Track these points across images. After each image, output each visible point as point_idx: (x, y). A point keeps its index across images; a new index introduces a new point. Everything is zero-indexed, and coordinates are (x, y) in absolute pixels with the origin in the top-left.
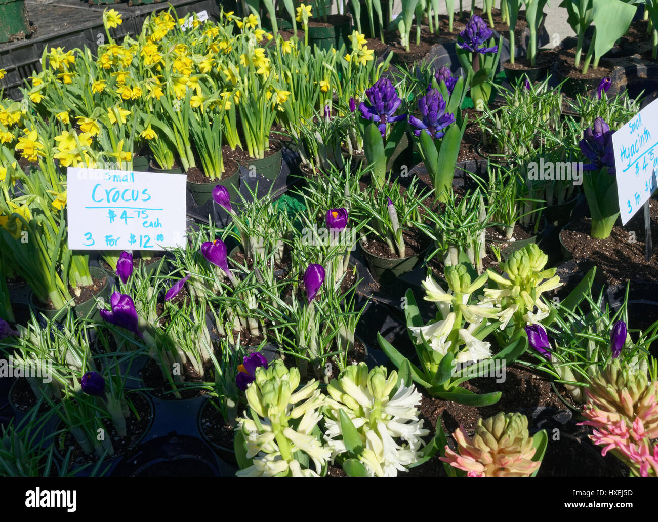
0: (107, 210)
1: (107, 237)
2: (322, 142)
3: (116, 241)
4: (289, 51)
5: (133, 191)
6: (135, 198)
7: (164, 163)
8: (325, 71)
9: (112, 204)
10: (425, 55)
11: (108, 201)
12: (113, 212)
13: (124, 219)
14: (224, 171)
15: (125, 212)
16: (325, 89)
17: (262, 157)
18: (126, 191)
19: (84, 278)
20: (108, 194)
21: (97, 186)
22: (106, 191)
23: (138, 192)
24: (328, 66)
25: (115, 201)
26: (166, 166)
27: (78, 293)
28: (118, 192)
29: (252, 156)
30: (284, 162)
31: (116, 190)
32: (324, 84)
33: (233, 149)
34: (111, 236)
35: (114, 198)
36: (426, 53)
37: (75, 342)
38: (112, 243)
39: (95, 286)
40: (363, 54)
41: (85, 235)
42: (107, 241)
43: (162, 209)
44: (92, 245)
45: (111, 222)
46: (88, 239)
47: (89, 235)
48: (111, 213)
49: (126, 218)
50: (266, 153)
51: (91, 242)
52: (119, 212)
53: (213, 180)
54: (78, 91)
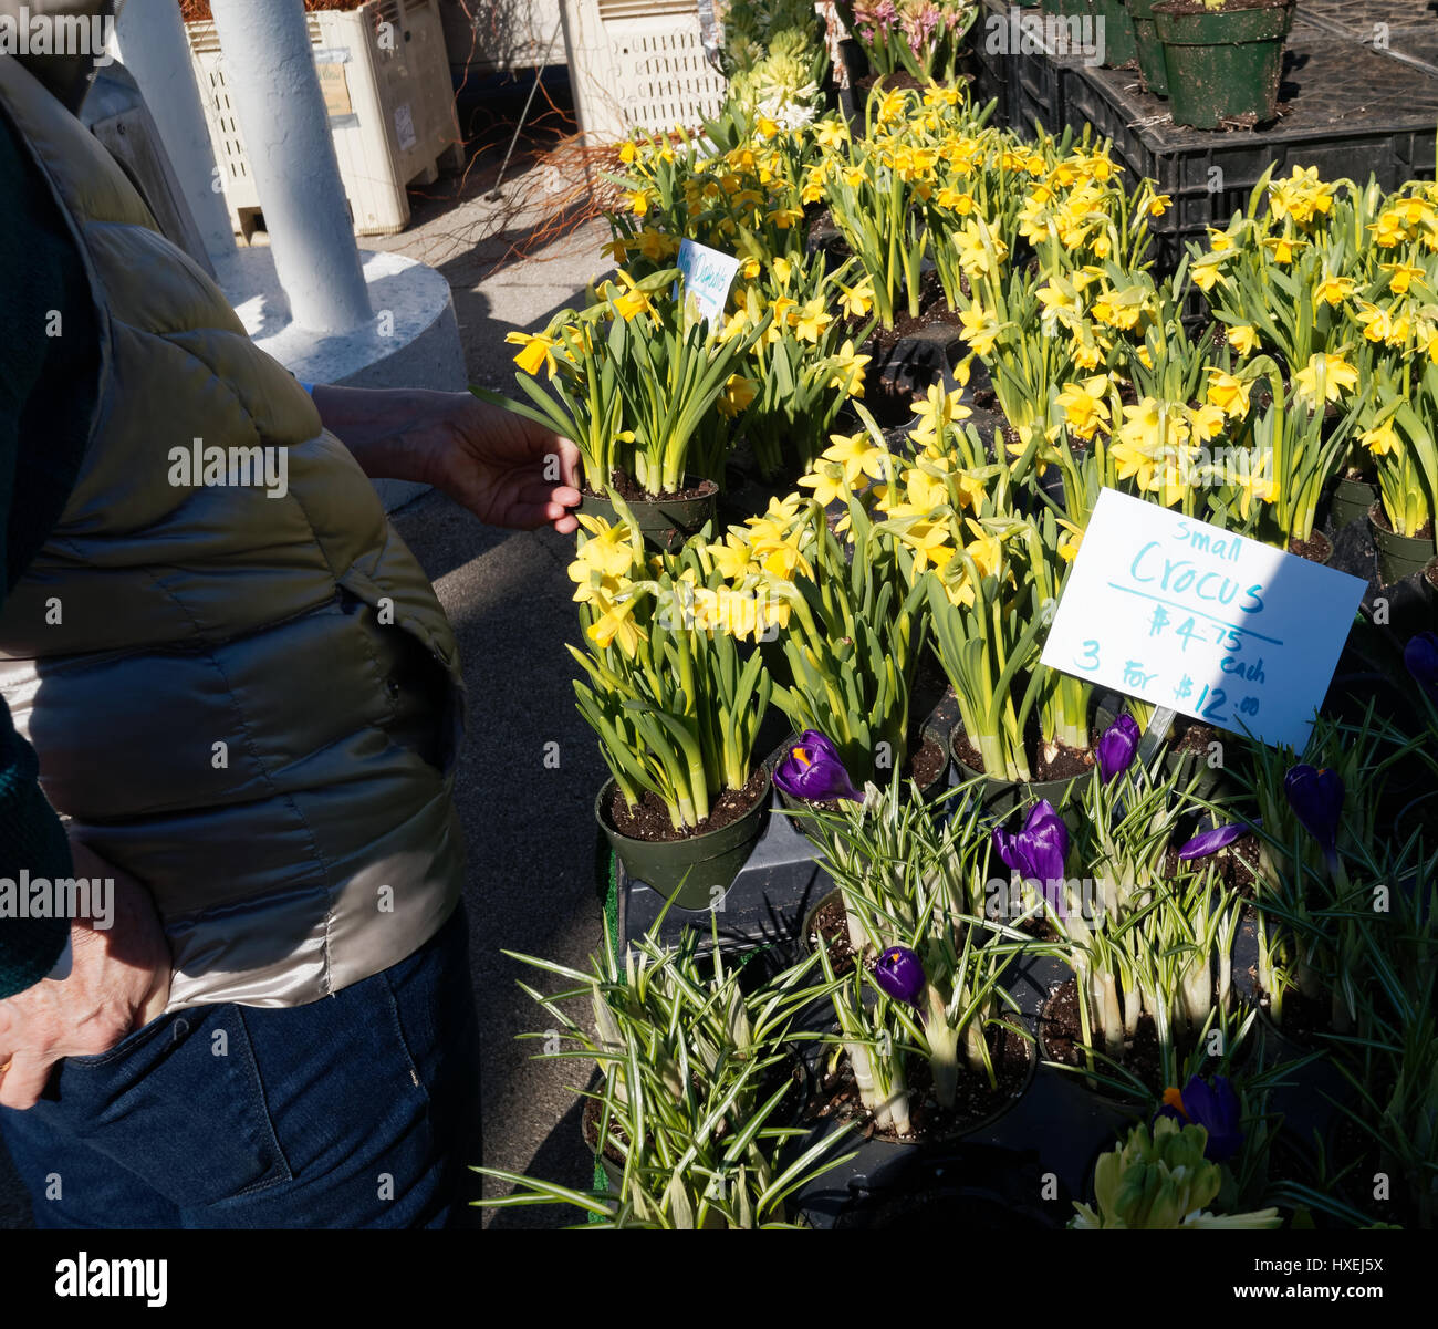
0: (1154, 605)
1: (1131, 664)
3: (1146, 679)
5: (1228, 580)
6: (1227, 595)
7: (1400, 518)
9: (1170, 595)
11: (1164, 586)
12: (1165, 612)
13: (1183, 637)
15: (1191, 622)
18: (1211, 575)
19: (1072, 728)
20: (1169, 570)
21: (1149, 546)
22: (1168, 562)
23: (1237, 585)
25: (1177, 589)
26: (1401, 525)
27: (1050, 755)
28: (1191, 573)
31: (1190, 567)
34: (1141, 665)
35: (1178, 582)
37: (955, 865)
38: (1135, 681)
39: (1089, 755)
41: (1086, 644)
42: (1127, 672)
43: (1280, 643)
44: (1093, 669)
45: (1151, 634)
46: (1087, 654)
47: (1092, 648)
48: (1160, 613)
49: (1188, 635)
51: (1091, 662)
52: (1177, 618)
54: (1292, 286)
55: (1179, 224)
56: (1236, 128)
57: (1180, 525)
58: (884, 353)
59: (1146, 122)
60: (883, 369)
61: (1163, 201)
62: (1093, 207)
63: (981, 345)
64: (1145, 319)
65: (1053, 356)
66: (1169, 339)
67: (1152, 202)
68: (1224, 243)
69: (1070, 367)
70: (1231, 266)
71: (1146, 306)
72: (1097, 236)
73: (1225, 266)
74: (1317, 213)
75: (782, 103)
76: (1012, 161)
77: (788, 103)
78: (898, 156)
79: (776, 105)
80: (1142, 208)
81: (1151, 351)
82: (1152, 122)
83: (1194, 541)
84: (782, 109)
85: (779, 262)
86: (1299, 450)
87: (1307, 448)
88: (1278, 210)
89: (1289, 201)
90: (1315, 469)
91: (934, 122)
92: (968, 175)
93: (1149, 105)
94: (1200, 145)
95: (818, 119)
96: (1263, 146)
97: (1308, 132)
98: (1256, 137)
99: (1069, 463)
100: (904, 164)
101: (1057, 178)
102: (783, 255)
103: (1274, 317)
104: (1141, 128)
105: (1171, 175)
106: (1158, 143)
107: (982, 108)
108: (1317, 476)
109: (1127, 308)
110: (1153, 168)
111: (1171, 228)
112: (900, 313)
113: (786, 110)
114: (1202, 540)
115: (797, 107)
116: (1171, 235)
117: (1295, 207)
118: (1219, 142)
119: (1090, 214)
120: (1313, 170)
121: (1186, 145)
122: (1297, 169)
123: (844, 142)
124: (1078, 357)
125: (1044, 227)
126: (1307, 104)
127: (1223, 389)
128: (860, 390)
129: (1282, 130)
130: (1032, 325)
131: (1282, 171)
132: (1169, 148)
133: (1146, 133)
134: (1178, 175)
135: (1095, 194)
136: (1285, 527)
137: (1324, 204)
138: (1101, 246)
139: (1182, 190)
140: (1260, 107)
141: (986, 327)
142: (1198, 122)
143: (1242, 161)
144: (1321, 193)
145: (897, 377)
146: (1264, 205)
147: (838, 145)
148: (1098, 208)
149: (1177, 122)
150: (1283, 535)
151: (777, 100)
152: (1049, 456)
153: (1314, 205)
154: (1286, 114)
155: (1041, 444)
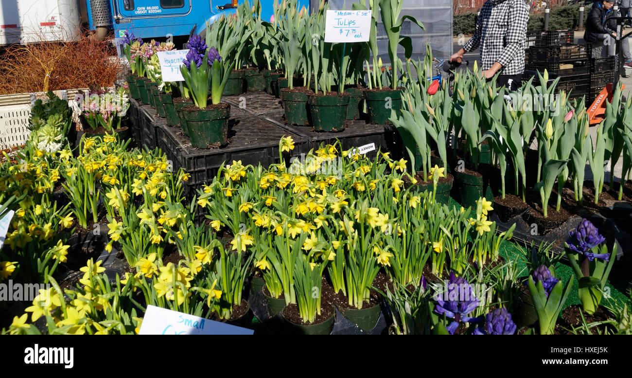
2: (409, 312)
4: (415, 206)
7: (273, 292)
8: (441, 234)
10: (562, 224)
14: (319, 313)
16: (437, 250)
17: (360, 307)
21: (170, 326)
24: (444, 230)
26: (274, 294)
29: (351, 303)
30: (382, 315)
32: (438, 246)
33: (337, 292)
36: (563, 222)
40: (480, 224)
50: (364, 303)
53: (305, 322)
54: (232, 205)
55: (196, 181)
56: (213, 148)
57: (180, 317)
58: (83, 237)
59: (183, 146)
60: (83, 244)
61: (187, 175)
62: (160, 180)
63: (116, 237)
64: (179, 221)
65: (144, 239)
66: (188, 228)
67: (183, 176)
68: (209, 190)
69: (150, 244)
70: (212, 198)
71: (179, 216)
72: (162, 190)
73: (210, 198)
74: (241, 177)
75: (48, 142)
76: (133, 163)
77: (51, 142)
78: (86, 165)
79: (46, 143)
80: (180, 178)
81: (182, 233)
82: (185, 146)
83: (186, 322)
84: (48, 145)
85: (38, 206)
86: (233, 272)
87: (236, 270)
88: (227, 177)
89: (231, 174)
90: (240, 278)
91: (105, 148)
92: (115, 170)
93: (184, 140)
94: (201, 154)
95: (62, 149)
96: (223, 154)
97: (238, 148)
98: (221, 151)
99: (146, 285)
100: (88, 167)
101: (148, 169)
102: (40, 204)
103: (227, 216)
104: (181, 148)
105: (192, 165)
106: (186, 154)
107: (125, 142)
108: (241, 280)
109: (171, 219)
110: (185, 164)
111: (193, 183)
112: (90, 221)
113: (50, 144)
114: (189, 322)
115: (54, 143)
116: (193, 185)
117: (233, 176)
118: (208, 153)
119: (159, 183)
120: (240, 162)
121: (196, 154)
122: (234, 162)
123: (70, 157)
124: (153, 239)
125: (141, 189)
126: (238, 138)
127: (201, 254)
128: (65, 260)
129: (229, 147)
130: (136, 227)
131: (229, 162)
132: (190, 156)
133: (183, 150)
134: (194, 165)
135: (161, 175)
136: (230, 302)
137: (243, 174)
138: (163, 194)
139: (196, 170)
140: (222, 140)
141: (118, 229)
142: (200, 146)
143: (216, 159)
144: (242, 170)
145: (88, 247)
146: (222, 175)
147: (68, 158)
148: (162, 180)
149: (193, 146)
150: (230, 304)
151: (46, 141)
152: (137, 284)
153: (240, 174)
154: (230, 142)
155: (133, 280)
